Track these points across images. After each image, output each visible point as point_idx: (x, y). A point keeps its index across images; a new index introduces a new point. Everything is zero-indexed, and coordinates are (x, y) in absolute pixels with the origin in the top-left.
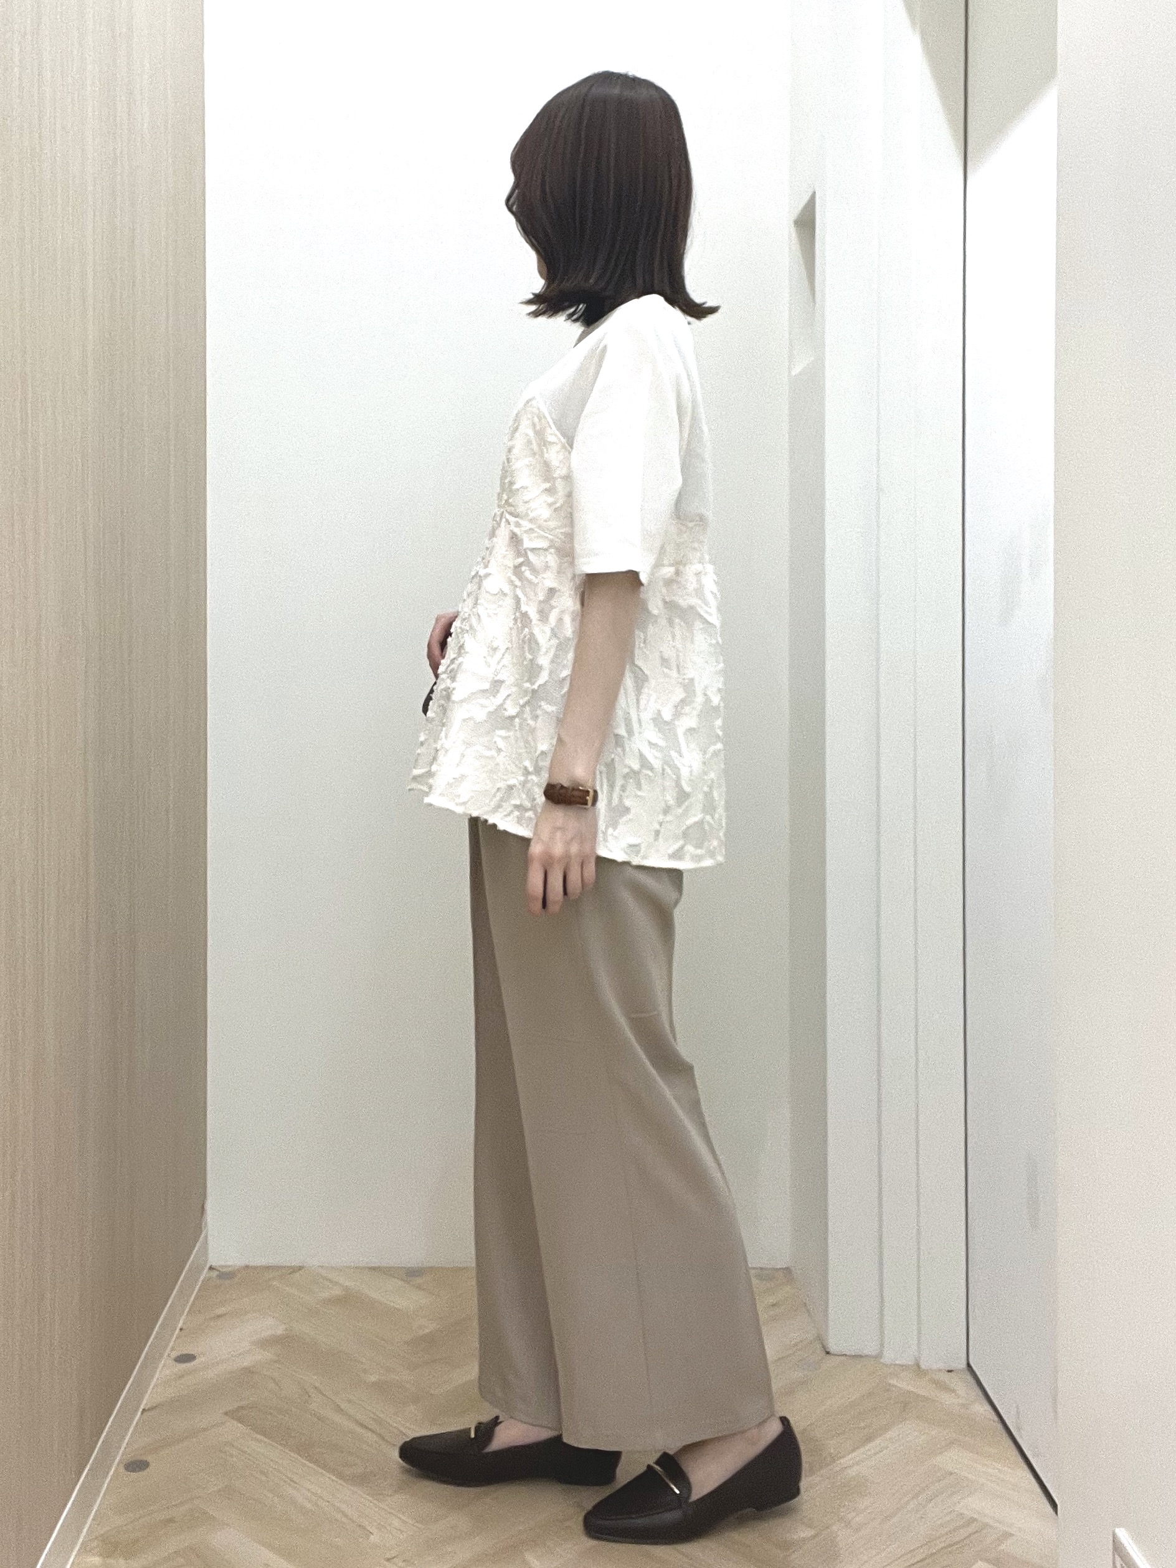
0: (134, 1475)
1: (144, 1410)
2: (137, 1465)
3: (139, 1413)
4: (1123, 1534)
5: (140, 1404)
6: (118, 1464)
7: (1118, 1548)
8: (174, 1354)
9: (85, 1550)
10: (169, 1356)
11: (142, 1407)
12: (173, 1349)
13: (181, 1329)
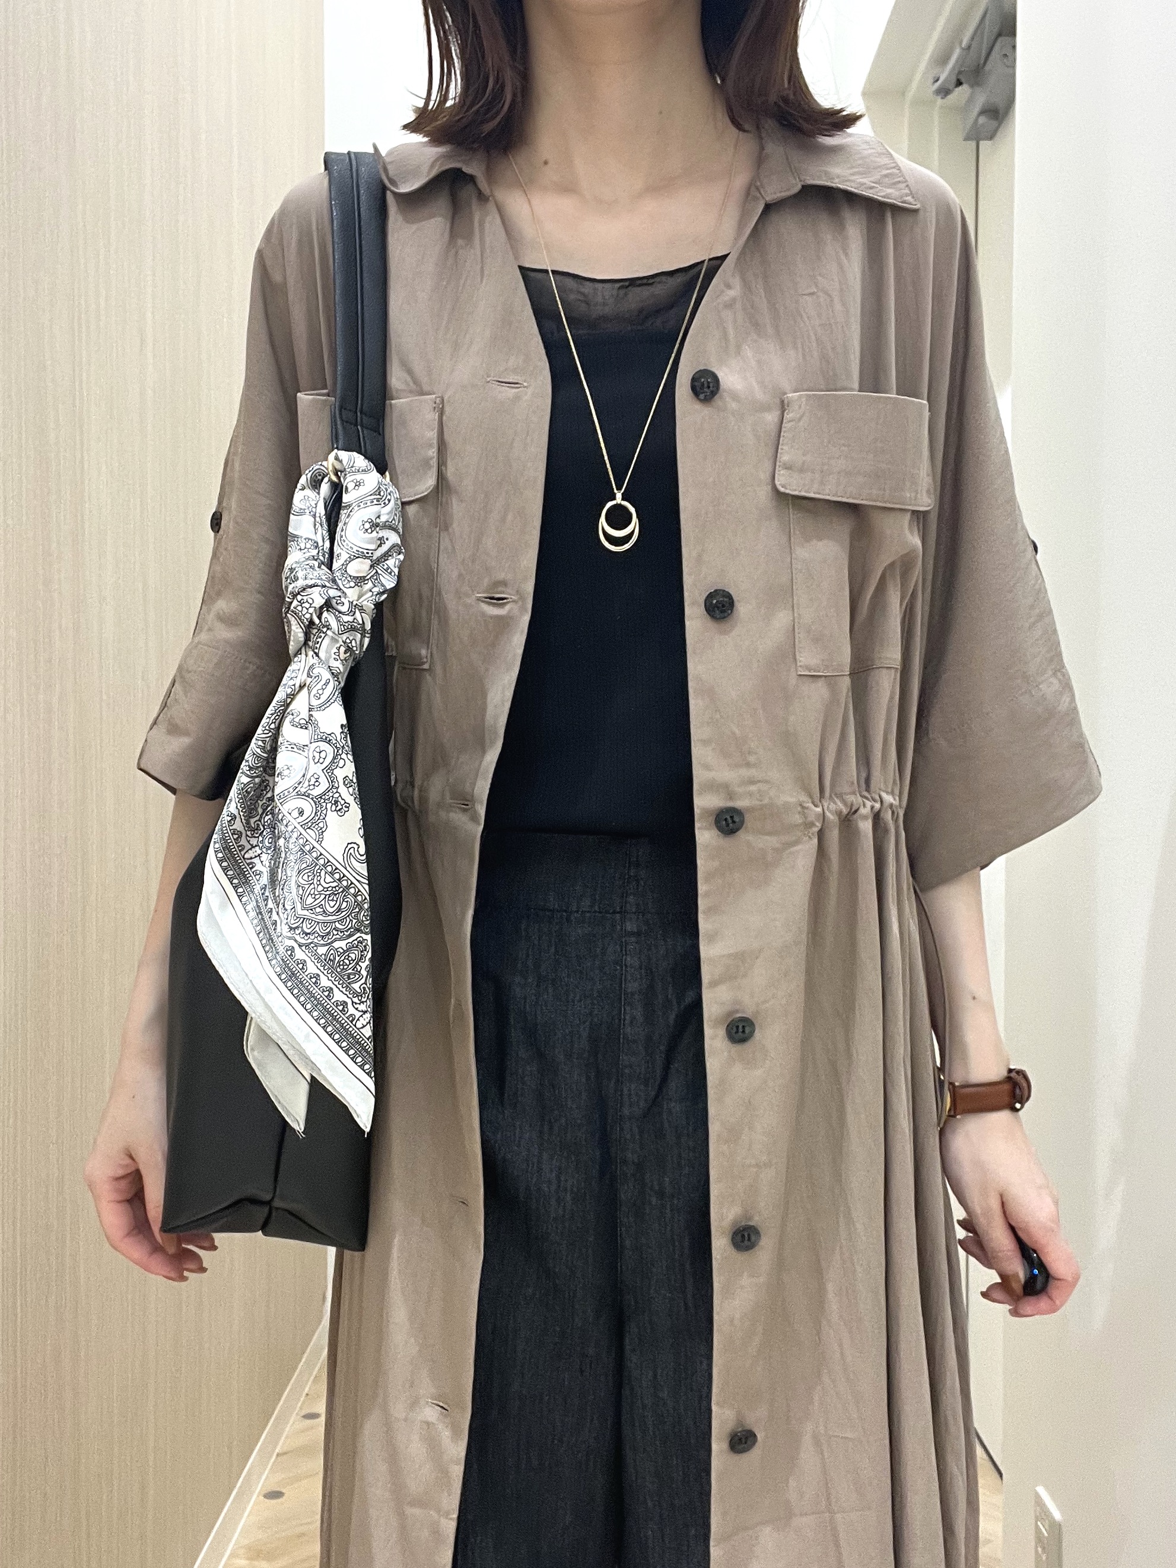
0: (274, 1502)
1: (278, 1455)
2: (275, 1495)
3: (275, 1454)
4: (1041, 1490)
5: (275, 1447)
6: (259, 1493)
7: (1039, 1502)
8: (304, 1413)
9: (233, 1555)
10: (297, 1414)
11: (277, 1451)
12: (301, 1408)
13: (307, 1394)
